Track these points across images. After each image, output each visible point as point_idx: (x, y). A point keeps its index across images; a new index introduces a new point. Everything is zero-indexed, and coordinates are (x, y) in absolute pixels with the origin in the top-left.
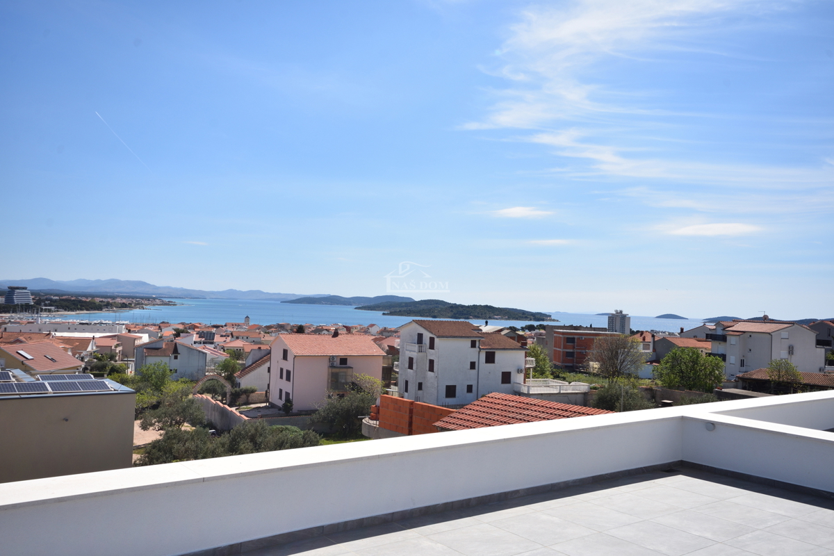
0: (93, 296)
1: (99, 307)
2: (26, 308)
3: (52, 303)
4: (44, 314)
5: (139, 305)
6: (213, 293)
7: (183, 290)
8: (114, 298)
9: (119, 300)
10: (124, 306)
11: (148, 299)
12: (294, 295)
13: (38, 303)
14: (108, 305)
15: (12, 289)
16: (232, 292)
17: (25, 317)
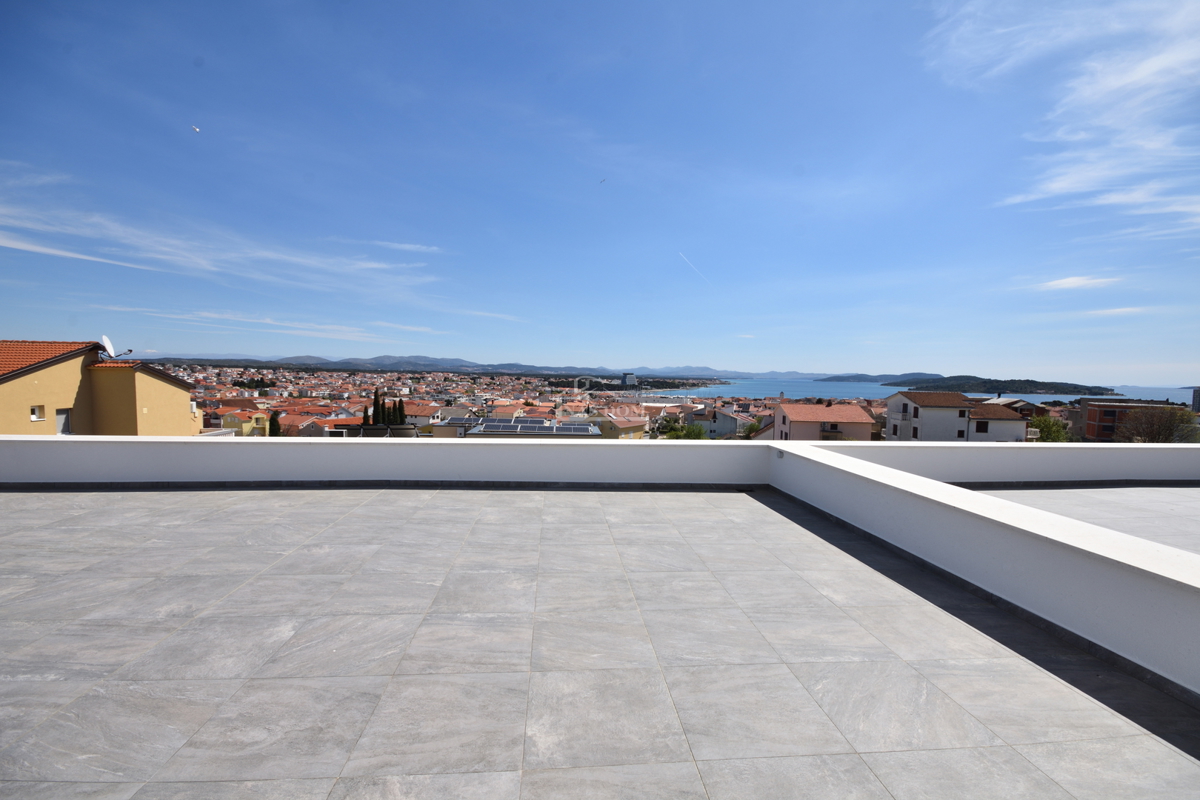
0: (674, 379)
1: (676, 386)
2: (633, 387)
3: (649, 384)
4: (643, 391)
5: (704, 384)
6: (758, 374)
7: (736, 372)
8: (687, 379)
9: (691, 381)
10: (694, 385)
11: (711, 380)
12: (825, 375)
13: (640, 383)
14: (683, 385)
15: (625, 375)
16: (773, 373)
17: (632, 393)
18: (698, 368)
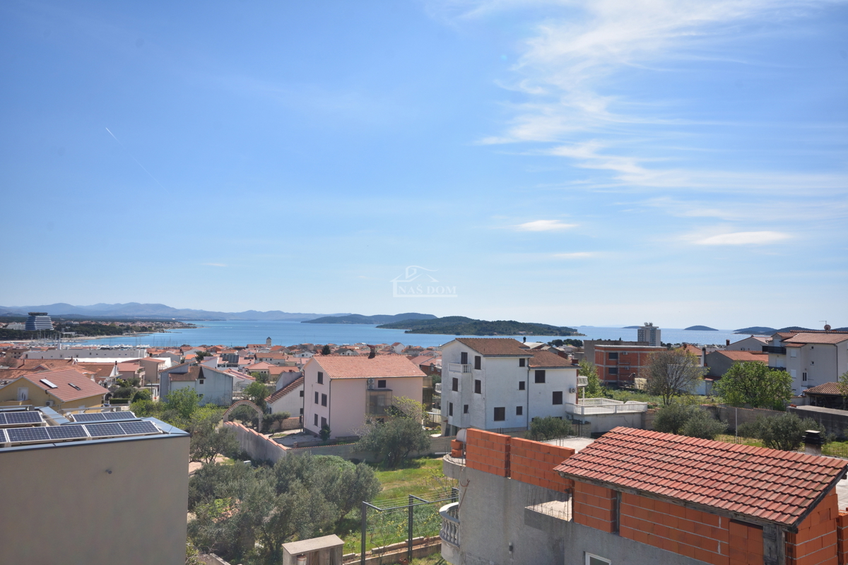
0: (113, 320)
1: (119, 332)
2: (46, 334)
3: (73, 328)
4: (65, 340)
5: (159, 328)
6: (233, 314)
7: (202, 312)
8: (133, 321)
9: (139, 324)
10: (144, 329)
11: (168, 322)
12: (314, 314)
13: (59, 328)
14: (128, 329)
15: (33, 315)
16: (251, 313)
17: (45, 343)
18: (148, 306)
